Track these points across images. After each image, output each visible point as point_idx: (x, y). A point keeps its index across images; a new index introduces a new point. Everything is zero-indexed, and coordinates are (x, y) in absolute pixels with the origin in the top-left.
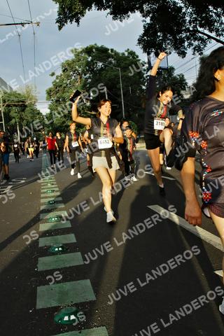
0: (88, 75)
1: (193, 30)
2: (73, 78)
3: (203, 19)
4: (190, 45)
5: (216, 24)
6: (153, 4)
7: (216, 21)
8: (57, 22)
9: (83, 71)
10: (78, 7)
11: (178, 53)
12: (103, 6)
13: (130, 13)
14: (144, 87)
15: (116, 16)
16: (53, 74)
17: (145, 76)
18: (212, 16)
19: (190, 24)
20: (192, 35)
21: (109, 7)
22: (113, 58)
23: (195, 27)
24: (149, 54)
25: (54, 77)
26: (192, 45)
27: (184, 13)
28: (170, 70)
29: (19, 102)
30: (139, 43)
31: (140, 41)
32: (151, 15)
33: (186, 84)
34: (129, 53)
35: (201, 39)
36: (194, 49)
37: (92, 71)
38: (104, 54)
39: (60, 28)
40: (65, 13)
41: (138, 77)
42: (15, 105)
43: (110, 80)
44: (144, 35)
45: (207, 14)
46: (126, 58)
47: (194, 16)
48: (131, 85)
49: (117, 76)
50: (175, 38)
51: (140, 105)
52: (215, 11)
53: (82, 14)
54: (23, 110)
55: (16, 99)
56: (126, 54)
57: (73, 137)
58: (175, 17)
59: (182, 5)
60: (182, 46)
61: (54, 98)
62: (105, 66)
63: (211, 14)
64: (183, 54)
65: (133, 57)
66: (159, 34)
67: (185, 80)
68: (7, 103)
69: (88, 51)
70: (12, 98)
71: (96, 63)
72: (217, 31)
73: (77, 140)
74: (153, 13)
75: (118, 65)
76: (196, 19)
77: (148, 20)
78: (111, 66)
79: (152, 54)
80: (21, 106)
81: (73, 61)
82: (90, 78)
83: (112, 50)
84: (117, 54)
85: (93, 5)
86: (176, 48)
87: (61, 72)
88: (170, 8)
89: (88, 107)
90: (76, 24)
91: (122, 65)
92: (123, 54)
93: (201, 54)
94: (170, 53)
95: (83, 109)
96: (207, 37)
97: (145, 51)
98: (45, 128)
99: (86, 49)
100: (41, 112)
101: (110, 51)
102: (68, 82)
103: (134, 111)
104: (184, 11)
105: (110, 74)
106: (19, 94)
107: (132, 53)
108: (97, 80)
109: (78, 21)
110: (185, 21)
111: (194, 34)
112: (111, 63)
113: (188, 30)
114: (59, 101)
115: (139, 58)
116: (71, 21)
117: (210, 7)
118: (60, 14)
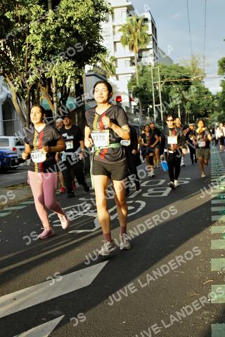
29: (181, 78)
42: (176, 83)
54: (187, 89)
55: (177, 75)
68: (166, 80)
70: (173, 73)
80: (184, 83)
98: (215, 112)
100: (210, 90)
106: (182, 68)
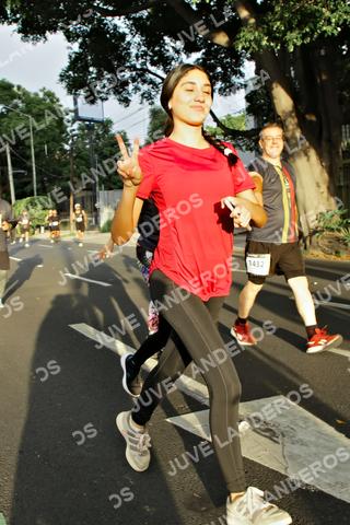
1: (142, 69)
3: (155, 53)
4: (137, 89)
5: (173, 63)
6: (84, 24)
7: (173, 59)
11: (120, 100)
12: (6, 18)
13: (48, 33)
14: (67, 147)
15: (26, 36)
17: (68, 129)
18: (168, 51)
19: (137, 60)
21: (16, 21)
22: (20, 98)
23: (144, 64)
24: (75, 98)
26: (139, 89)
27: (129, 43)
28: (106, 125)
30: (62, 80)
31: (63, 77)
32: (80, 40)
34: (45, 94)
35: (152, 82)
36: (142, 95)
38: (6, 92)
41: (58, 131)
44: (69, 68)
45: (161, 47)
46: (40, 102)
47: (143, 48)
48: (47, 142)
51: (60, 174)
52: (172, 44)
56: (41, 95)
58: (116, 47)
59: (127, 31)
60: (124, 90)
62: (8, 111)
63: (166, 47)
64: (126, 101)
65: (52, 101)
66: (91, 69)
74: (84, 37)
75: (29, 112)
76: (146, 54)
77: (76, 47)
78: (18, 111)
83: (19, 87)
84: (26, 93)
86: (117, 91)
88: (108, 32)
91: (34, 111)
92: (37, 94)
93: (152, 103)
94: (107, 99)
97: (70, 92)
101: (15, 89)
103: (52, 181)
104: (128, 38)
107: (50, 95)
110: (129, 54)
111: (142, 75)
112: (16, 106)
113: (133, 68)
115: (61, 103)
117: (165, 38)
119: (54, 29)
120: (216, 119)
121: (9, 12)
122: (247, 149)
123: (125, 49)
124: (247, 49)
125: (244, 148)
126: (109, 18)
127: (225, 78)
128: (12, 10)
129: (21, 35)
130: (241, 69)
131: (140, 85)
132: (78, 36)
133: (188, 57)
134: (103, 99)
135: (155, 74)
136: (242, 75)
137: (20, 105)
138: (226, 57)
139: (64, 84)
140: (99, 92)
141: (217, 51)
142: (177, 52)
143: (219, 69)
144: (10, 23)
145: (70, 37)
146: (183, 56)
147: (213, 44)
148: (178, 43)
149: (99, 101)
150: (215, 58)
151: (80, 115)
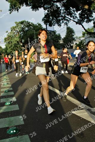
0: (22, 33)
1: (64, 16)
2: (15, 33)
3: (68, 12)
4: (63, 22)
5: (73, 14)
6: (48, 5)
7: (73, 13)
8: (9, 10)
9: (20, 31)
10: (18, 5)
11: (58, 25)
12: (28, 5)
13: (39, 8)
15: (33, 9)
16: (7, 32)
18: (71, 11)
19: (63, 14)
20: (64, 18)
21: (31, 5)
22: (32, 26)
24: (46, 25)
25: (8, 33)
26: (64, 22)
27: (61, 10)
28: (54, 32)
30: (43, 21)
31: (43, 20)
33: (61, 37)
34: (38, 24)
35: (67, 20)
36: (64, 24)
37: (23, 31)
39: (10, 13)
40: (13, 7)
43: (30, 35)
44: (45, 17)
45: (69, 10)
46: (37, 26)
47: (65, 11)
49: (33, 33)
50: (57, 19)
52: (73, 9)
53: (20, 8)
56: (37, 25)
57: (17, 58)
59: (60, 6)
60: (60, 22)
61: (7, 42)
62: (29, 29)
63: (71, 10)
64: (60, 25)
65: (40, 26)
66: (50, 17)
67: (60, 36)
69: (22, 23)
71: (25, 28)
72: (73, 17)
73: (19, 59)
75: (34, 29)
76: (65, 12)
77: (46, 11)
79: (48, 26)
81: (16, 27)
82: (22, 34)
84: (33, 24)
85: (24, 4)
86: (57, 23)
87: (11, 31)
89: (21, 46)
90: (17, 12)
91: (36, 29)
92: (36, 25)
93: (67, 26)
95: (19, 46)
96: (69, 19)
99: (21, 22)
102: (13, 35)
104: (60, 8)
105: (31, 33)
107: (40, 25)
108: (25, 35)
109: (18, 10)
110: (61, 13)
112: (31, 28)
113: (62, 16)
114: (9, 43)
115: (42, 27)
116: (15, 10)
117: (71, 8)
118: (10, 7)
119: (40, 7)
120: (85, 29)
121: (29, 3)
122: (94, 37)
123: (60, 11)
124: (94, 9)
125: (93, 37)
126: (55, 3)
127: (88, 18)
128: (30, 3)
129: (32, 9)
130: (92, 15)
131: (64, 21)
132: (47, 9)
133: (77, 12)
134: (54, 25)
135: (68, 18)
136: (92, 17)
137: (32, 28)
138: (88, 12)
139: (43, 22)
140: (53, 23)
141: (85, 11)
142: (74, 11)
143: (86, 15)
144: (29, 6)
145: (45, 9)
146: (76, 12)
147: (84, 8)
148: (74, 9)
149: (53, 26)
150: (85, 12)
151: (48, 30)
